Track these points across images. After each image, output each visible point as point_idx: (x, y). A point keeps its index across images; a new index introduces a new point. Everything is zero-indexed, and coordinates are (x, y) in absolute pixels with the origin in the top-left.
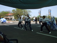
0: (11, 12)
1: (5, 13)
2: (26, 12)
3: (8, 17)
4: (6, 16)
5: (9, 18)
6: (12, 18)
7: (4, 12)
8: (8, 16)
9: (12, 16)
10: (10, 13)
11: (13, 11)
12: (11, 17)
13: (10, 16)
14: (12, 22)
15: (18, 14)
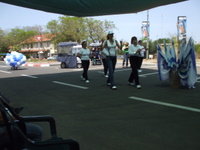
0: (44, 30)
1: (24, 34)
2: (97, 27)
3: (35, 49)
4: (27, 45)
5: (36, 52)
6: (48, 51)
7: (18, 30)
8: (35, 46)
9: (48, 43)
10: (40, 35)
11: (52, 24)
12: (46, 49)
13: (41, 43)
14: (48, 65)
15: (67, 36)
